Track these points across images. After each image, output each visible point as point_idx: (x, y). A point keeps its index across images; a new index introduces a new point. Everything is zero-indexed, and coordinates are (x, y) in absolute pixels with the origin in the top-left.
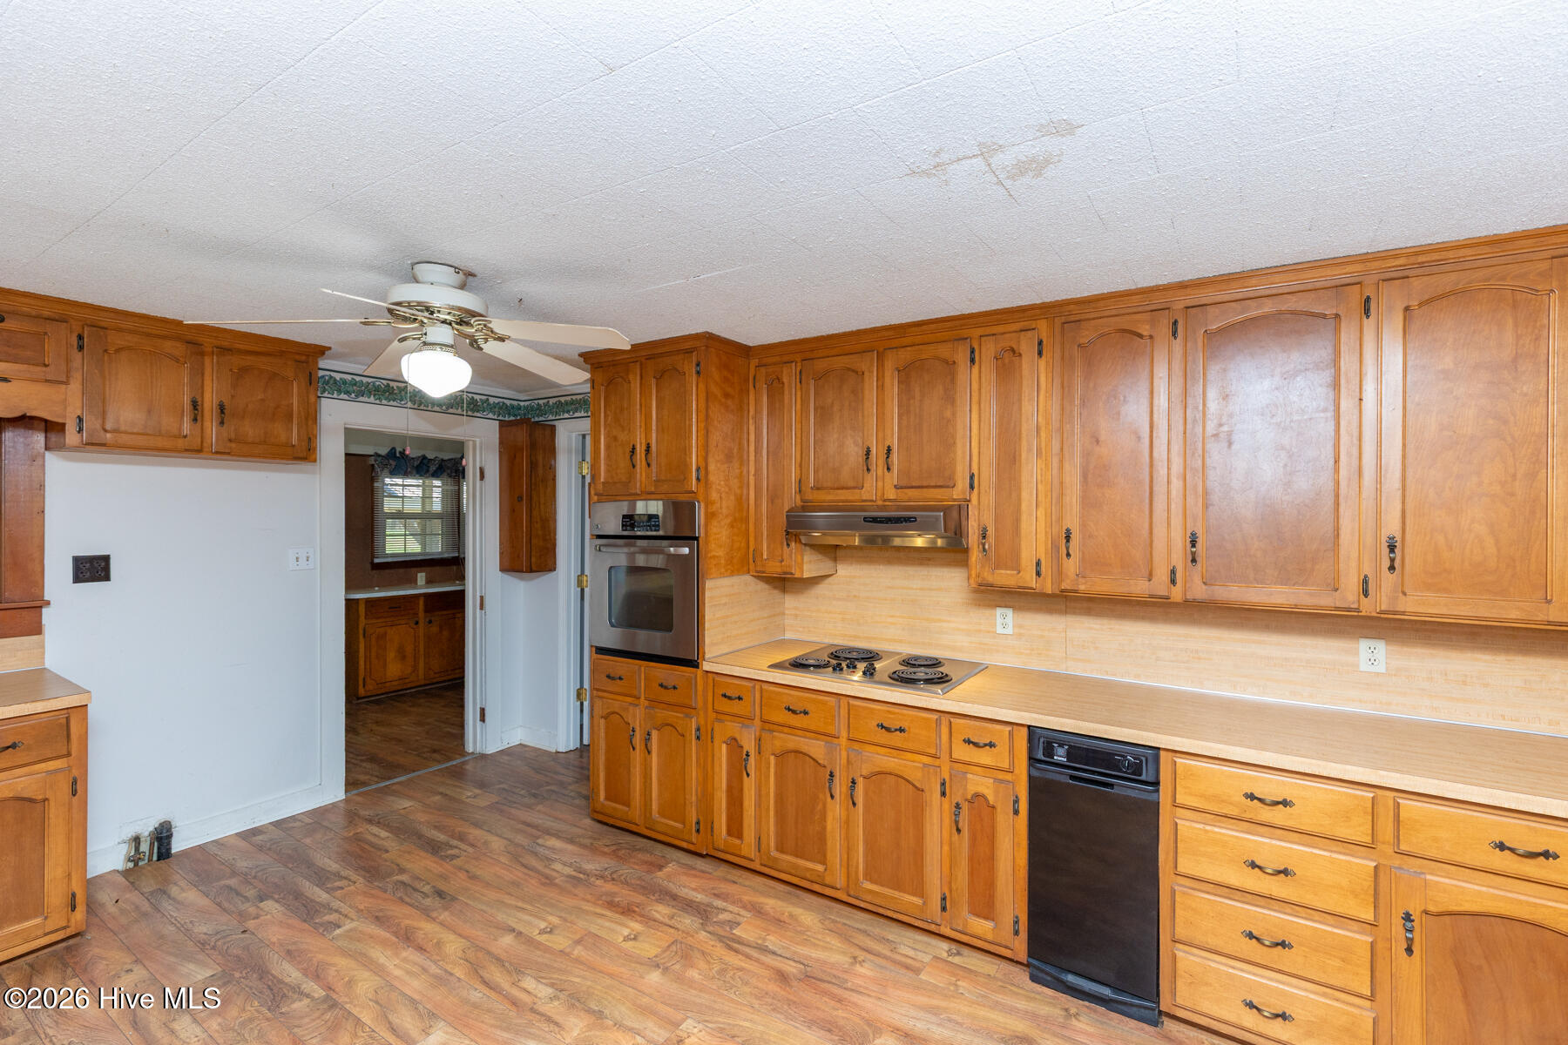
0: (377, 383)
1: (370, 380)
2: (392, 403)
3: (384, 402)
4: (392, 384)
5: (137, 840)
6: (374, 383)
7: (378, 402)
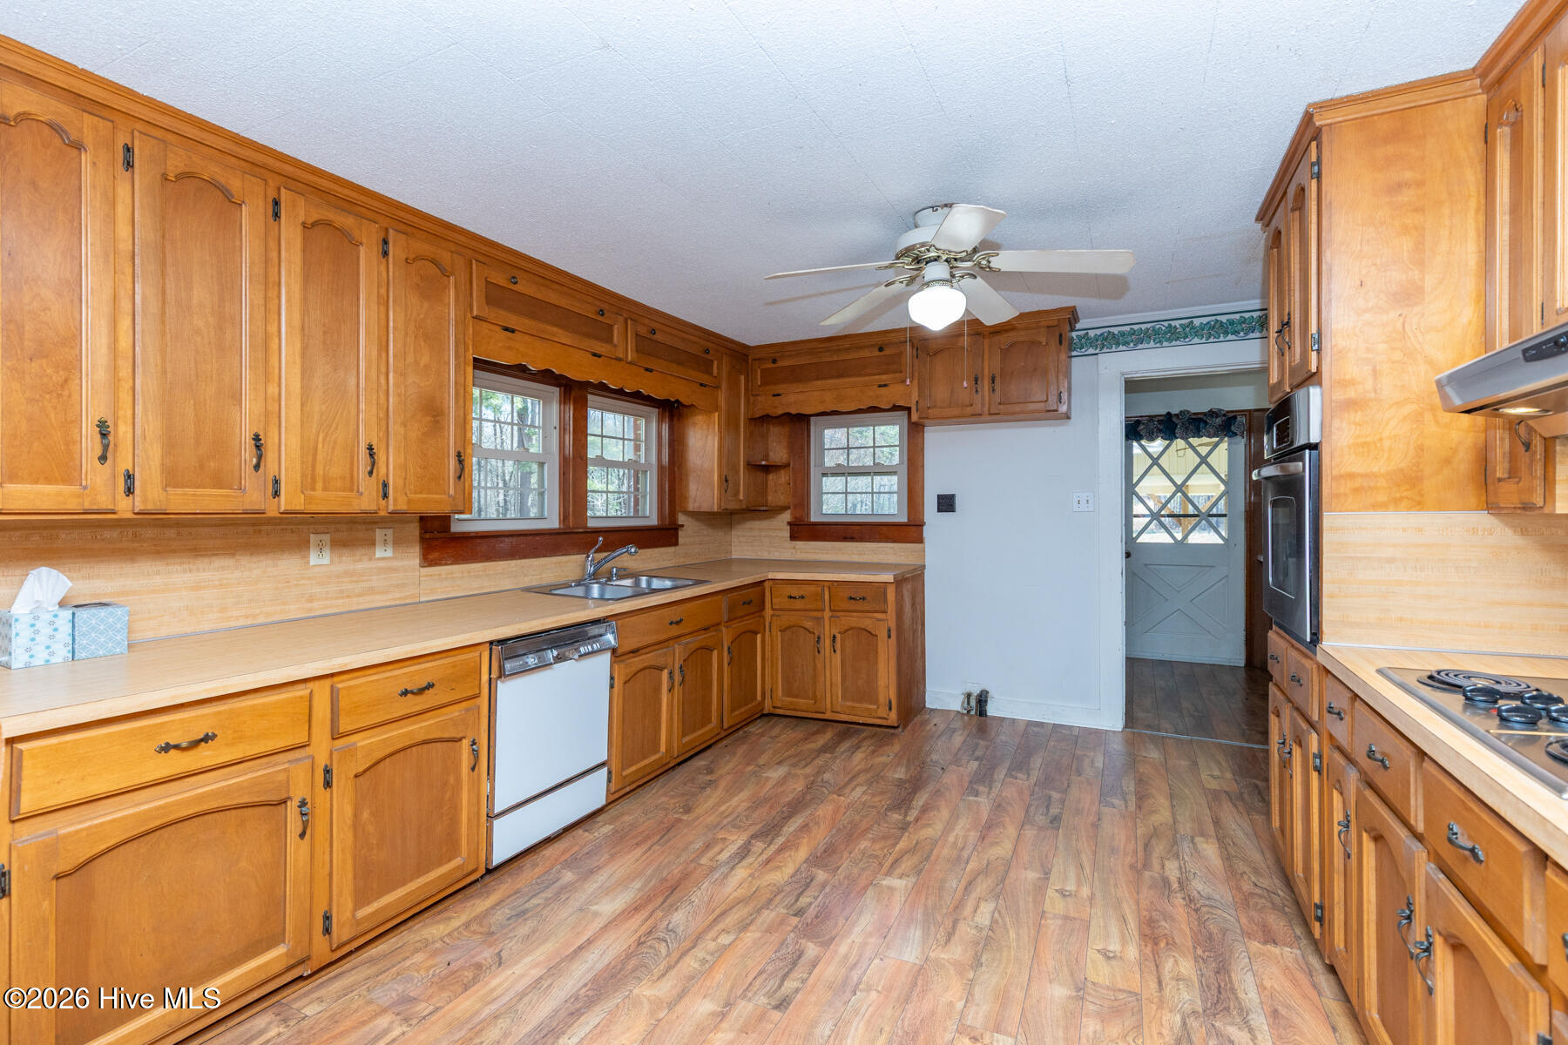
0: (1158, 327)
1: (1149, 326)
2: (1174, 343)
3: (1165, 344)
4: (1173, 323)
5: (969, 696)
6: (1153, 327)
7: (1158, 345)
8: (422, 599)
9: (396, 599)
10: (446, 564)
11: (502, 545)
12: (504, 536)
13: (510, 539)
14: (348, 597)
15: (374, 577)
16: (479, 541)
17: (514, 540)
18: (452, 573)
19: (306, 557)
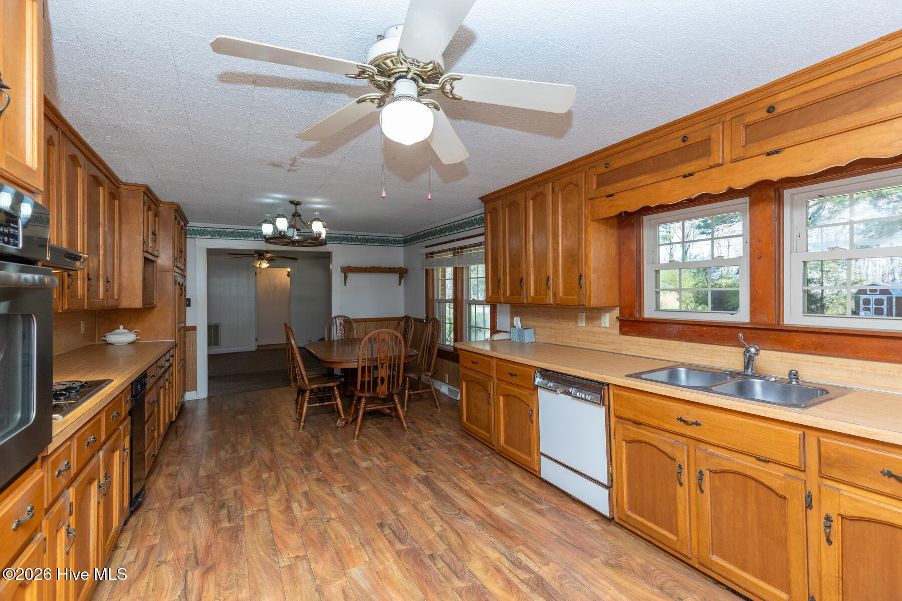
8: (623, 353)
9: (611, 349)
10: (632, 336)
11: (671, 329)
12: (672, 323)
13: (677, 326)
14: (591, 342)
15: (601, 336)
16: (653, 324)
17: (681, 327)
18: (639, 342)
19: (577, 322)
